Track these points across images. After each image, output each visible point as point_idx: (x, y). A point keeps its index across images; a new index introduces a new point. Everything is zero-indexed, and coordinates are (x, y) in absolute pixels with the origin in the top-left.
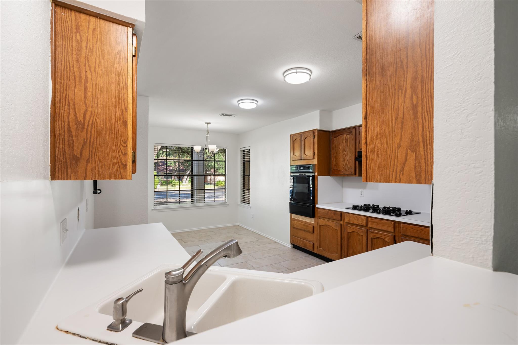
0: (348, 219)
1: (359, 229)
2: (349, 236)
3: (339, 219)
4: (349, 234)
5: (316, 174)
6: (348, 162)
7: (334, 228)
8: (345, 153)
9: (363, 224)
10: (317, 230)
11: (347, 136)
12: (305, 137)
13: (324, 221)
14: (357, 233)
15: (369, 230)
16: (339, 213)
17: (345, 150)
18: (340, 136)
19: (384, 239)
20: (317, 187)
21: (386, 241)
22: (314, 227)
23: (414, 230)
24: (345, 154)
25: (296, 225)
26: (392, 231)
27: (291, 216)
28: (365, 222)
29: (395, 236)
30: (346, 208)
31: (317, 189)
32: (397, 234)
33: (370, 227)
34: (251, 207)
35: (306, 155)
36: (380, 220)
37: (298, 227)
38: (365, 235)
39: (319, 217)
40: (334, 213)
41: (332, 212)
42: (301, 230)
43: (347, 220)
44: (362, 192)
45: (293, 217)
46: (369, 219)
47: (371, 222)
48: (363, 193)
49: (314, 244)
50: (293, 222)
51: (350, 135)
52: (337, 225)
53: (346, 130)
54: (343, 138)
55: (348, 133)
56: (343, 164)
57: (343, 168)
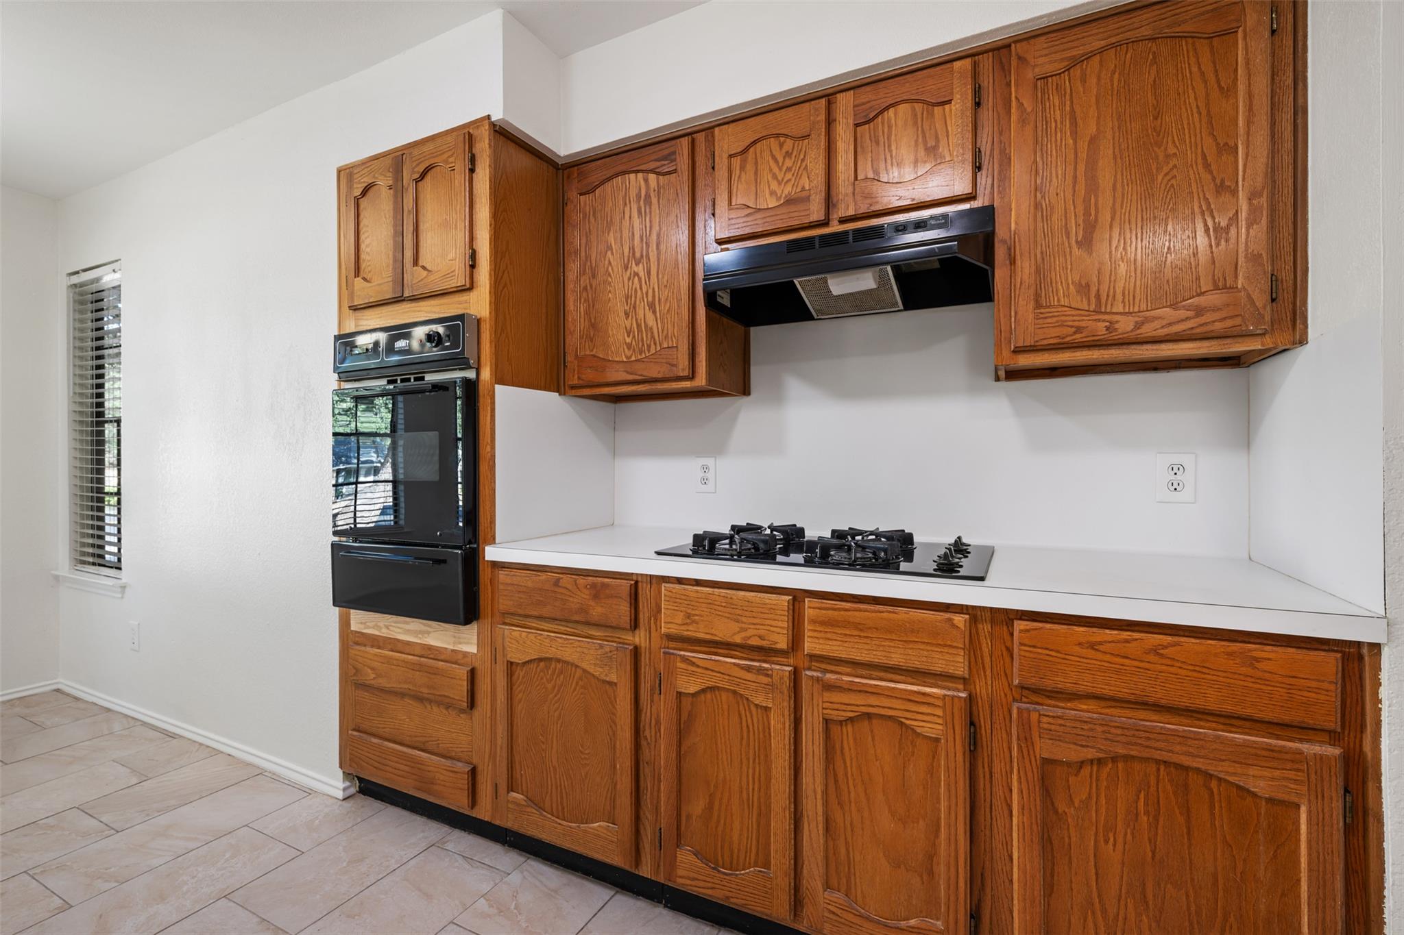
0: (680, 618)
1: (748, 669)
2: (684, 717)
3: (626, 620)
4: (686, 702)
5: (486, 374)
6: (654, 312)
7: (597, 671)
8: (640, 269)
9: (774, 637)
10: (493, 687)
11: (646, 180)
12: (421, 168)
13: (532, 637)
14: (734, 692)
15: (809, 673)
16: (626, 585)
17: (638, 255)
18: (608, 186)
19: (908, 722)
20: (493, 448)
21: (919, 735)
22: (472, 673)
23: (1107, 658)
24: (636, 274)
25: (373, 669)
26: (959, 673)
27: (345, 623)
28: (785, 625)
29: (971, 699)
30: (658, 553)
31: (493, 456)
32: (982, 688)
33: (812, 657)
34: (123, 588)
35: (424, 268)
36: (878, 607)
37: (383, 682)
38: (786, 704)
39: (504, 614)
40: (594, 586)
41: (581, 581)
42: (402, 695)
43: (671, 621)
44: (705, 469)
45: (354, 627)
46: (810, 609)
47: (823, 623)
48: (710, 475)
49: (473, 772)
50: (356, 651)
51: (664, 174)
52: (609, 654)
53: (641, 150)
54: (626, 193)
55: (652, 165)
56: (628, 328)
57: (625, 347)
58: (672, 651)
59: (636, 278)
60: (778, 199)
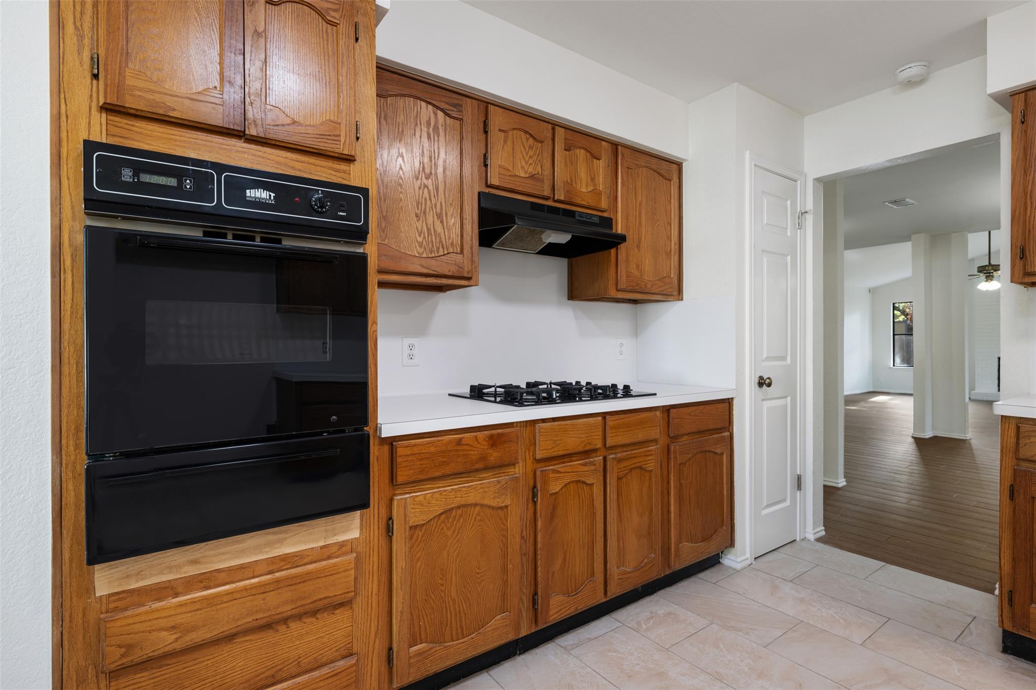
0: (549, 445)
3: (515, 457)
6: (442, 222)
7: (494, 502)
8: (429, 183)
9: (595, 442)
11: (436, 114)
13: (437, 495)
14: (579, 481)
16: (515, 431)
17: (427, 171)
19: (644, 466)
21: (647, 471)
24: (426, 186)
28: (600, 433)
33: (611, 447)
43: (544, 449)
44: (412, 347)
47: (614, 429)
51: (451, 117)
52: (505, 486)
53: (434, 88)
54: (417, 115)
55: (443, 106)
56: (420, 229)
57: (417, 245)
58: (544, 469)
59: (426, 190)
60: (526, 173)
